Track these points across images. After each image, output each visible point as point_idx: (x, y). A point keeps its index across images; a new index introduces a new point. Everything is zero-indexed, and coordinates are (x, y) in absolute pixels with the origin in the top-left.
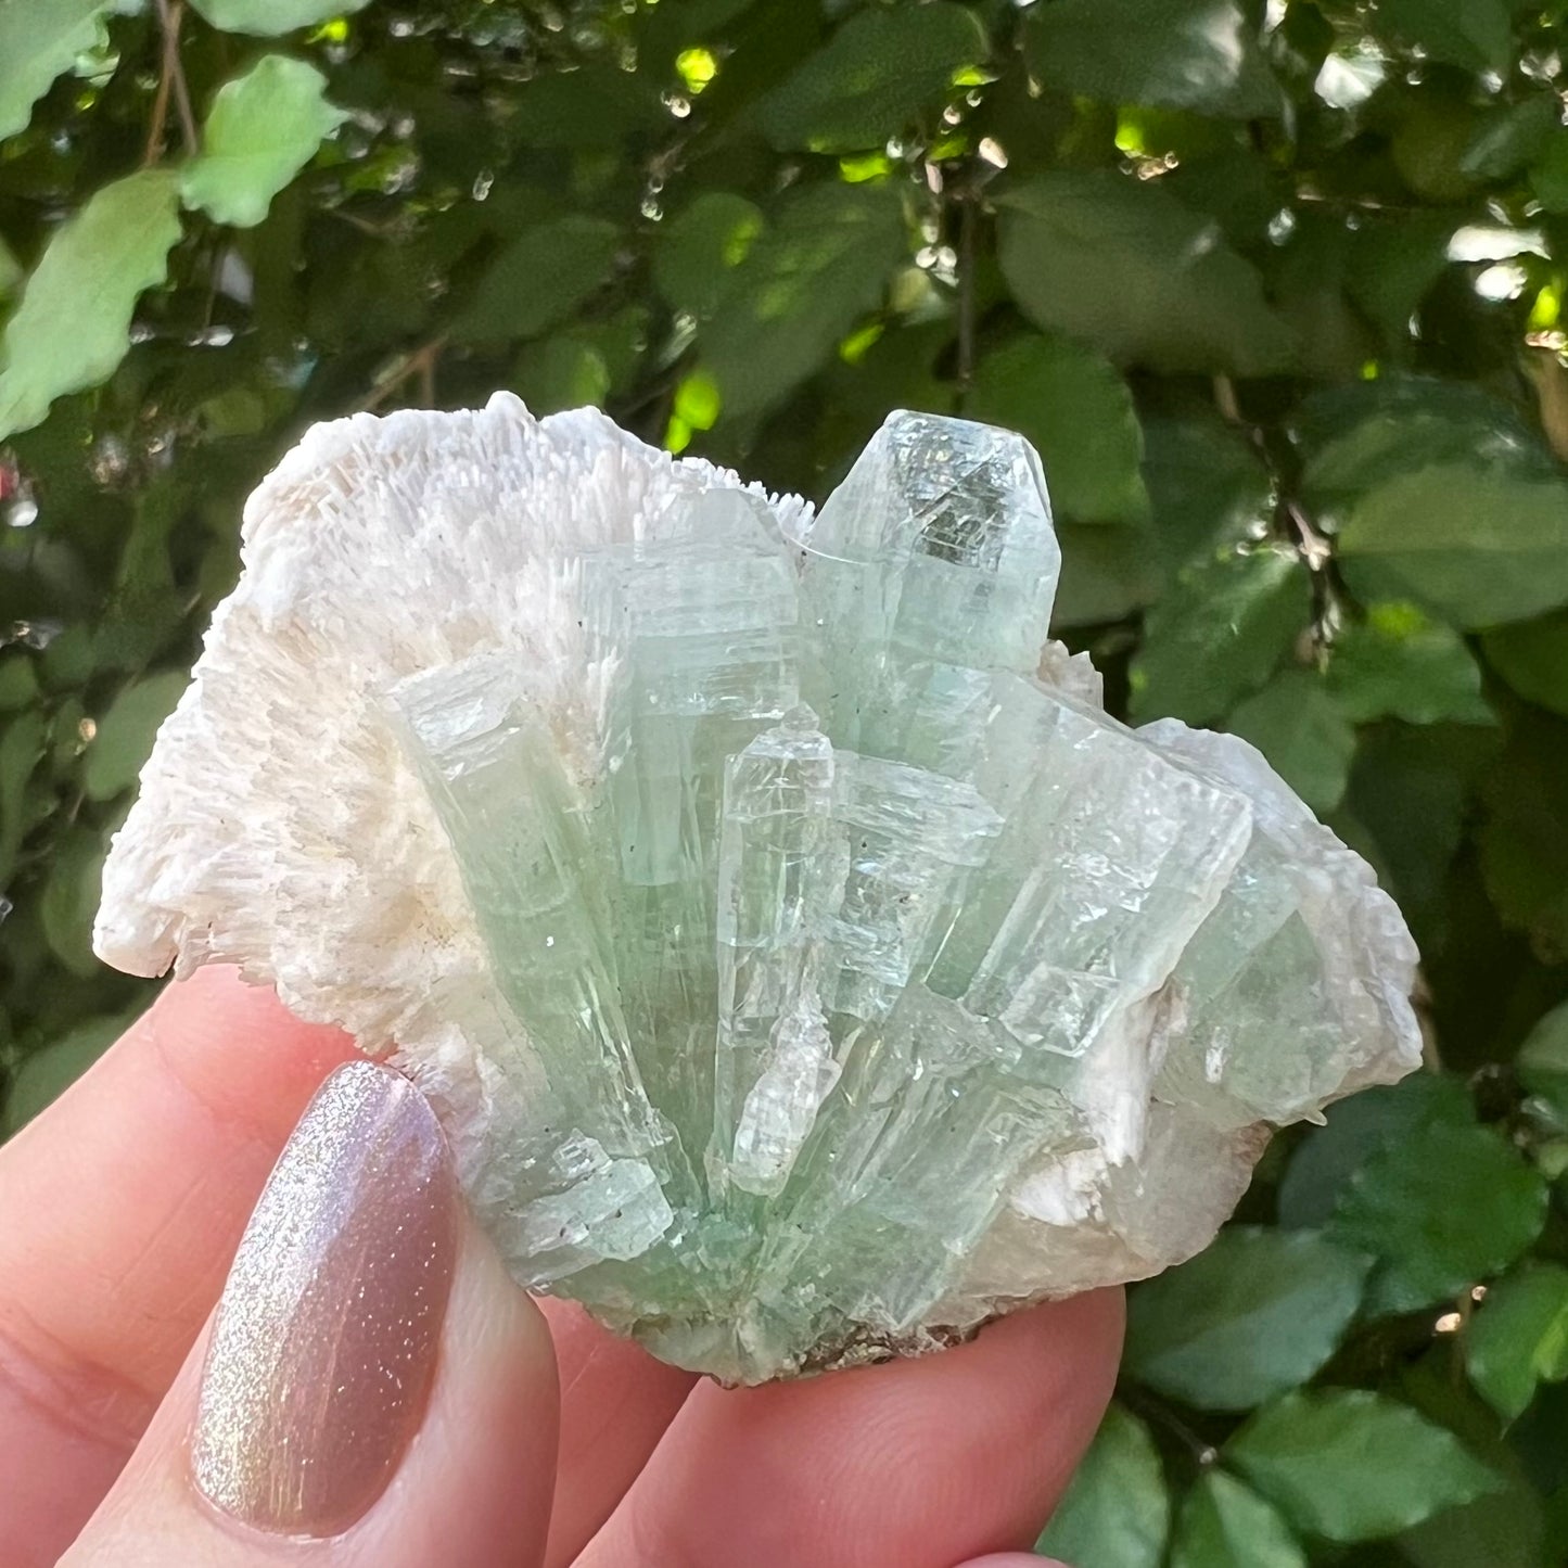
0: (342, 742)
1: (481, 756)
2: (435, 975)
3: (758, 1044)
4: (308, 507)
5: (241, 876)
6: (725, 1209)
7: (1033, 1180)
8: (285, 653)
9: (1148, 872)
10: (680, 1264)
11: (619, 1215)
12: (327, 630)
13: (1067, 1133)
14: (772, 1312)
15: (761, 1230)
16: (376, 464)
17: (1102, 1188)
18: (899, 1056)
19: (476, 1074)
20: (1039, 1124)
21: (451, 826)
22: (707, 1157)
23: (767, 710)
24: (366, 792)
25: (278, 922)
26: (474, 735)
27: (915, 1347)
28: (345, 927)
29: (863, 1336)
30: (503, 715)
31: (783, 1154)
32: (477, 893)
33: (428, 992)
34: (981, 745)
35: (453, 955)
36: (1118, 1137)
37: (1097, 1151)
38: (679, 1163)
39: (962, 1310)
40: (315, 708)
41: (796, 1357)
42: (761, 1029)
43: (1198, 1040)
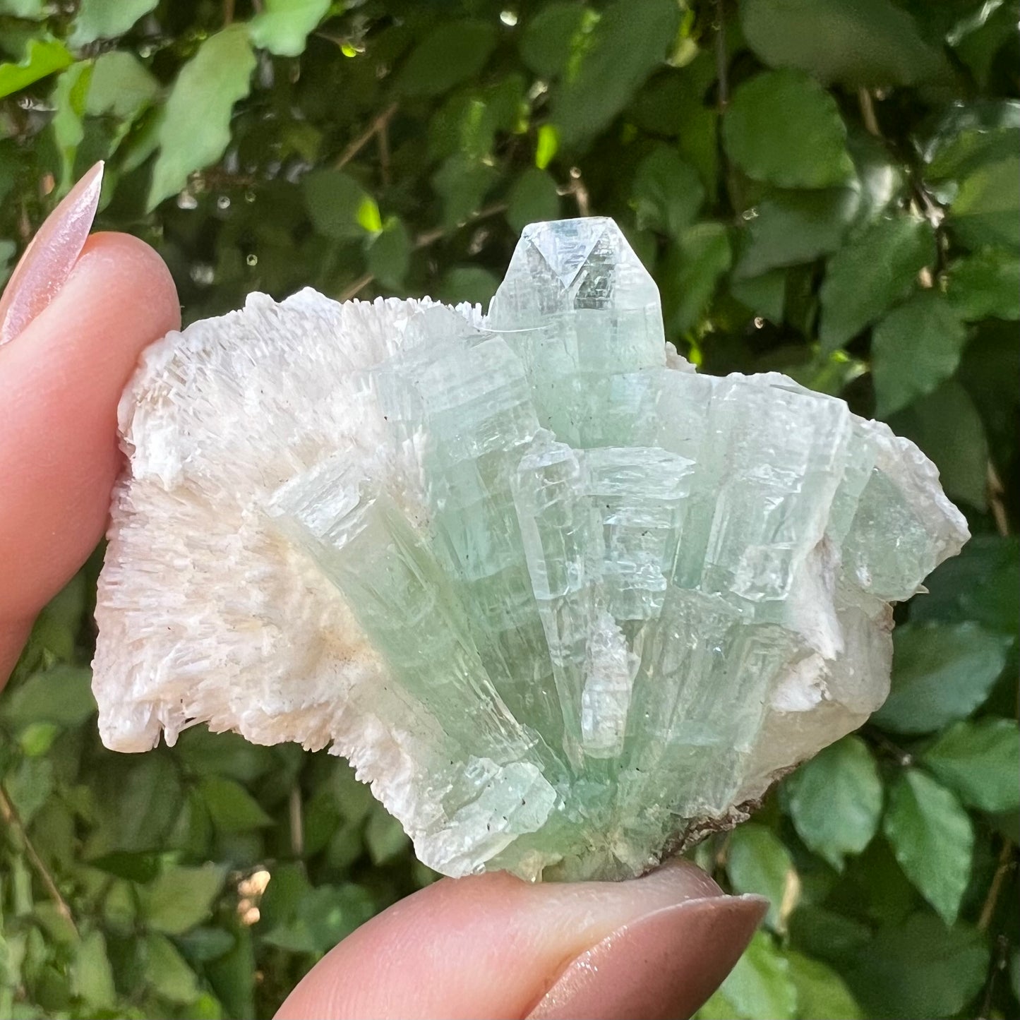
0: (246, 548)
1: (355, 526)
2: (349, 685)
3: (579, 659)
4: (161, 401)
5: (193, 661)
6: (585, 775)
7: (782, 688)
8: (183, 501)
9: (800, 466)
10: (569, 822)
11: (524, 803)
12: (213, 476)
13: (795, 650)
14: (635, 832)
15: (614, 780)
16: (195, 359)
17: (826, 678)
18: (677, 636)
19: (394, 742)
20: (776, 651)
21: (337, 581)
22: (565, 744)
23: (522, 438)
24: (271, 577)
25: (232, 684)
26: (345, 513)
27: (730, 822)
28: (280, 672)
29: (693, 827)
30: (359, 494)
31: (617, 724)
32: (366, 621)
33: (347, 697)
34: (657, 420)
35: (356, 667)
36: (828, 642)
37: (816, 655)
38: (547, 755)
39: (756, 787)
40: (215, 531)
41: (655, 854)
42: (579, 648)
43: (848, 563)
